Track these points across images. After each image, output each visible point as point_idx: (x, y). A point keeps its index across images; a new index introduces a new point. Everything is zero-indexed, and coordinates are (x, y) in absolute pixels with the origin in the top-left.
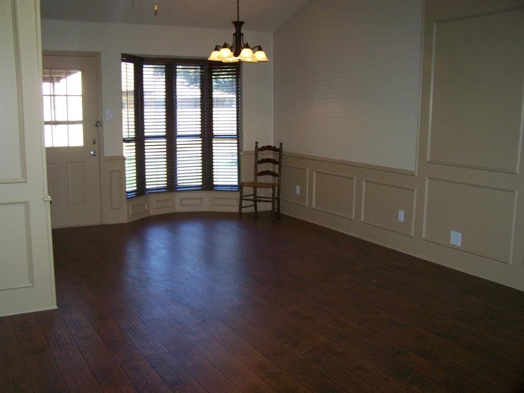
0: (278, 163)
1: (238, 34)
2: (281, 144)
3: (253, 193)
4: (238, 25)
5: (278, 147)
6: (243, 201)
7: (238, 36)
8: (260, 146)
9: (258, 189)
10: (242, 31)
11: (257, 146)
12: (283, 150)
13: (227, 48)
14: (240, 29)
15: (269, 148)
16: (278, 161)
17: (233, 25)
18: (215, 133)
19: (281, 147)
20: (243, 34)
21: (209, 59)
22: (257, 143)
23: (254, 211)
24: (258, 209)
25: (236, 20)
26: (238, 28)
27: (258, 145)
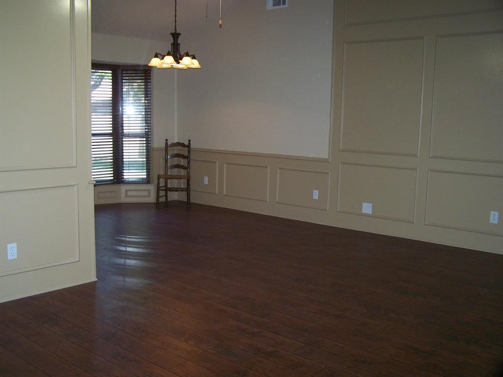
0: (187, 157)
1: (176, 44)
2: (189, 141)
3: (164, 185)
4: (176, 36)
5: (187, 143)
6: (160, 191)
8: (169, 143)
9: (169, 181)
10: (179, 42)
11: (166, 143)
12: (192, 146)
13: (170, 55)
14: (177, 40)
15: (178, 144)
16: (186, 155)
17: (171, 36)
18: (126, 131)
19: (189, 143)
20: (179, 44)
21: (149, 65)
22: (167, 140)
23: (165, 201)
24: (168, 198)
25: (174, 32)
26: (176, 39)
27: (168, 142)
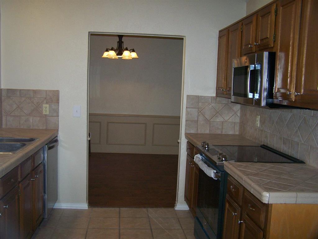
7: (120, 43)
20: (123, 42)
26: (120, 38)
